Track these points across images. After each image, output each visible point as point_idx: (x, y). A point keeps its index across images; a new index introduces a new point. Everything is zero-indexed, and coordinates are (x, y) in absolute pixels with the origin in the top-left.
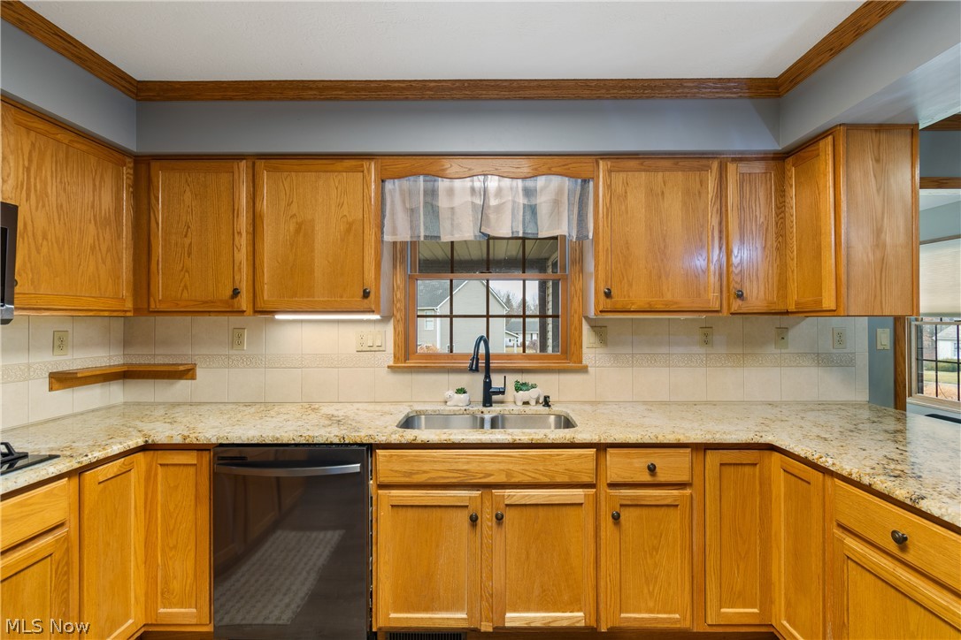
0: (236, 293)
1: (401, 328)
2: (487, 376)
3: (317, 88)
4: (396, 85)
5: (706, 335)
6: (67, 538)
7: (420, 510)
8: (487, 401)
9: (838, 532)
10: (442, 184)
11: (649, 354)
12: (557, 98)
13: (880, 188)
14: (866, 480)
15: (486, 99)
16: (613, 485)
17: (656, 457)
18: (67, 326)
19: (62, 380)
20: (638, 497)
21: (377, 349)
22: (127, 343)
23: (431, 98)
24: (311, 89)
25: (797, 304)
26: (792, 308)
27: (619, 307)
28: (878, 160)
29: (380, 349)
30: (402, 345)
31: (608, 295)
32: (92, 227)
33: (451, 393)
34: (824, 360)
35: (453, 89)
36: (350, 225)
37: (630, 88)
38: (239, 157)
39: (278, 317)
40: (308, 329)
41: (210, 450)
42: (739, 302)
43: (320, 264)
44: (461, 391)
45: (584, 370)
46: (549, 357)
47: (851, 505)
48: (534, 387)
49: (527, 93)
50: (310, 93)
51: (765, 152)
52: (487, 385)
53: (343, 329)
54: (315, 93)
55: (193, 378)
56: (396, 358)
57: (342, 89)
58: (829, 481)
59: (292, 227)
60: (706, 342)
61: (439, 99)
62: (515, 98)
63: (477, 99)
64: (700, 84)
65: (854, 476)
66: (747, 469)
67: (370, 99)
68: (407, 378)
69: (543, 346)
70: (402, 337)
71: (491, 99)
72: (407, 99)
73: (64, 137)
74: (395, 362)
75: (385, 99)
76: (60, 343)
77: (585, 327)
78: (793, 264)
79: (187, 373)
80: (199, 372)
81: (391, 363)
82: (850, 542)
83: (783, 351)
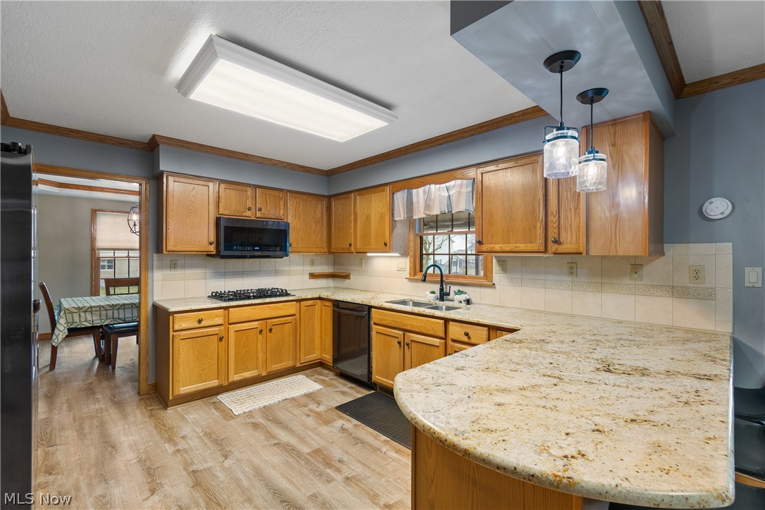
0: (350, 245)
1: (412, 260)
2: (442, 285)
5: (571, 268)
6: (295, 319)
7: (385, 336)
8: (442, 299)
10: (414, 191)
11: (532, 279)
12: (453, 141)
13: (615, 165)
16: (454, 341)
17: (470, 329)
18: (314, 258)
19: (313, 276)
22: (335, 264)
28: (613, 145)
29: (404, 270)
30: (413, 268)
32: (314, 224)
33: (428, 293)
34: (678, 292)
36: (382, 214)
37: (486, 126)
38: (351, 192)
39: (368, 254)
40: (381, 260)
42: (556, 246)
43: (373, 232)
44: (431, 292)
45: (493, 286)
46: (480, 278)
48: (464, 293)
52: (442, 290)
55: (349, 279)
56: (410, 275)
59: (365, 217)
62: (436, 146)
68: (414, 284)
69: (477, 272)
70: (413, 264)
73: (305, 197)
76: (312, 263)
77: (495, 262)
79: (347, 277)
80: (351, 276)
81: (408, 277)
83: (637, 283)
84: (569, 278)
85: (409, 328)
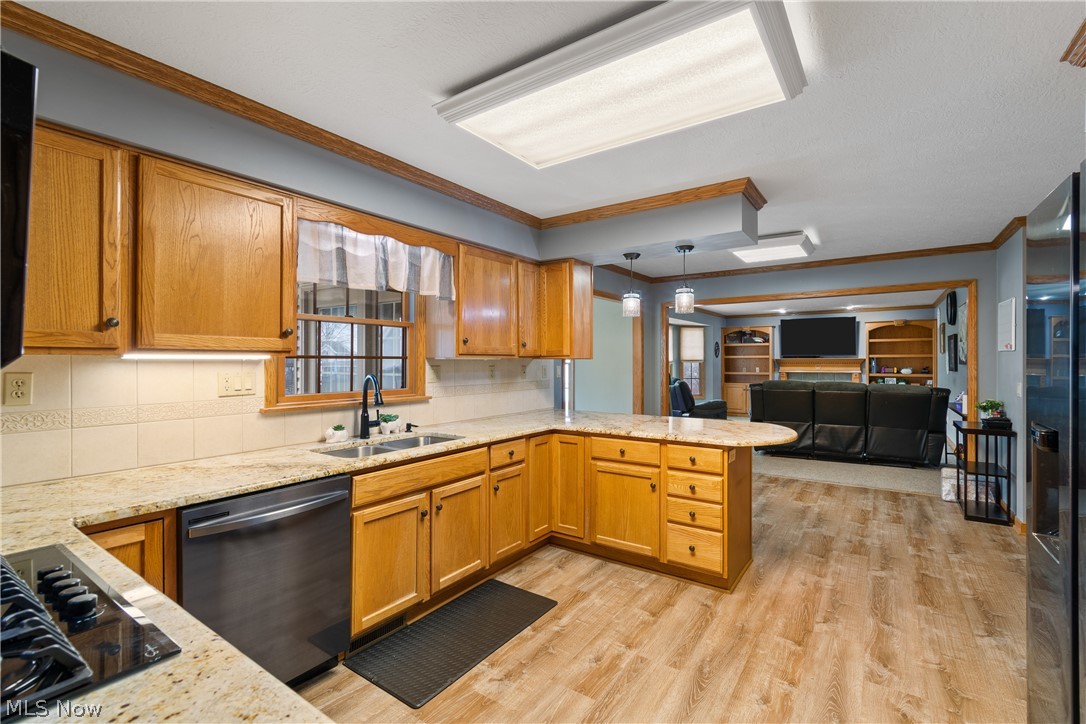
0: (110, 325)
1: (273, 369)
2: (366, 411)
3: (243, 105)
4: (328, 135)
5: (492, 371)
7: (385, 521)
8: (365, 434)
9: (593, 462)
14: (608, 432)
15: (395, 175)
16: (493, 469)
17: (512, 446)
20: (504, 474)
21: (247, 392)
23: (353, 158)
24: (236, 102)
25: (547, 351)
26: (544, 354)
27: (471, 351)
29: (249, 393)
30: (274, 387)
31: (465, 342)
33: (330, 431)
34: (539, 385)
35: (374, 158)
41: (163, 519)
42: (524, 350)
44: (338, 428)
45: (425, 400)
47: (600, 447)
48: (397, 417)
49: (425, 181)
50: (233, 105)
51: (532, 260)
52: (365, 418)
53: (199, 371)
54: (239, 108)
56: (268, 402)
57: (271, 117)
58: (587, 439)
60: (492, 376)
61: (359, 161)
62: (415, 182)
63: (389, 172)
64: (513, 210)
65: (603, 432)
66: (544, 446)
67: (297, 137)
68: (280, 421)
70: (274, 378)
71: (399, 176)
72: (332, 150)
74: (266, 406)
75: (310, 142)
77: (428, 367)
78: (545, 329)
81: (263, 407)
82: (599, 463)
84: (488, 381)
85: (433, 482)
